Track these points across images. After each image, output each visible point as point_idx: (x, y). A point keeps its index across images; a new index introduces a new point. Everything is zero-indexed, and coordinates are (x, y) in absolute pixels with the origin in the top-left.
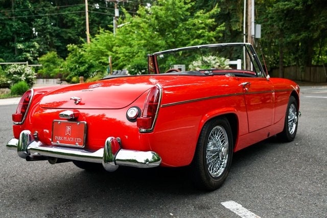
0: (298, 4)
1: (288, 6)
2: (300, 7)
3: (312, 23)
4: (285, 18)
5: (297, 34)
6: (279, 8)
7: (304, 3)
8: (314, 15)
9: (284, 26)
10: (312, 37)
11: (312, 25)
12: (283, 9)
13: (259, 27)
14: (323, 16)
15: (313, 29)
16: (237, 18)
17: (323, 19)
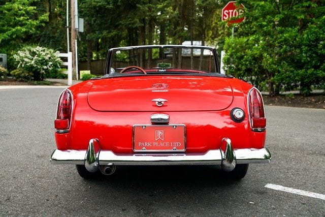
0: (109, 4)
1: (101, 4)
2: (111, 6)
3: (121, 22)
4: (97, 15)
5: (107, 31)
6: (91, 4)
7: (115, 3)
8: (122, 16)
9: (97, 22)
10: (121, 35)
11: (121, 24)
12: (96, 5)
13: (82, 20)
14: (130, 18)
15: (121, 28)
16: (43, 7)
17: (130, 21)
